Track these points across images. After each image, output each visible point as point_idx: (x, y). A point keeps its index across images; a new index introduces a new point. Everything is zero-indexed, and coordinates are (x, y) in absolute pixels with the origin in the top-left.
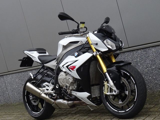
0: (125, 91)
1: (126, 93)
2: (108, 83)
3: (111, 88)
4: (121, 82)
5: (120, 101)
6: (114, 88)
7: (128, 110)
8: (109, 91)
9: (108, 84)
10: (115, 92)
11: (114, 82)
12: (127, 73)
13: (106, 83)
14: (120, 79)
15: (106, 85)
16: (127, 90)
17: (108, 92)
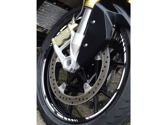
0: (89, 79)
1: (86, 88)
2: (76, 30)
3: (68, 47)
4: (99, 57)
5: (63, 88)
6: (74, 56)
7: (62, 117)
8: (63, 47)
9: (73, 33)
10: (69, 62)
11: (85, 44)
12: (125, 54)
13: (72, 25)
14: (102, 49)
15: (69, 30)
16: (92, 84)
17: (59, 47)
